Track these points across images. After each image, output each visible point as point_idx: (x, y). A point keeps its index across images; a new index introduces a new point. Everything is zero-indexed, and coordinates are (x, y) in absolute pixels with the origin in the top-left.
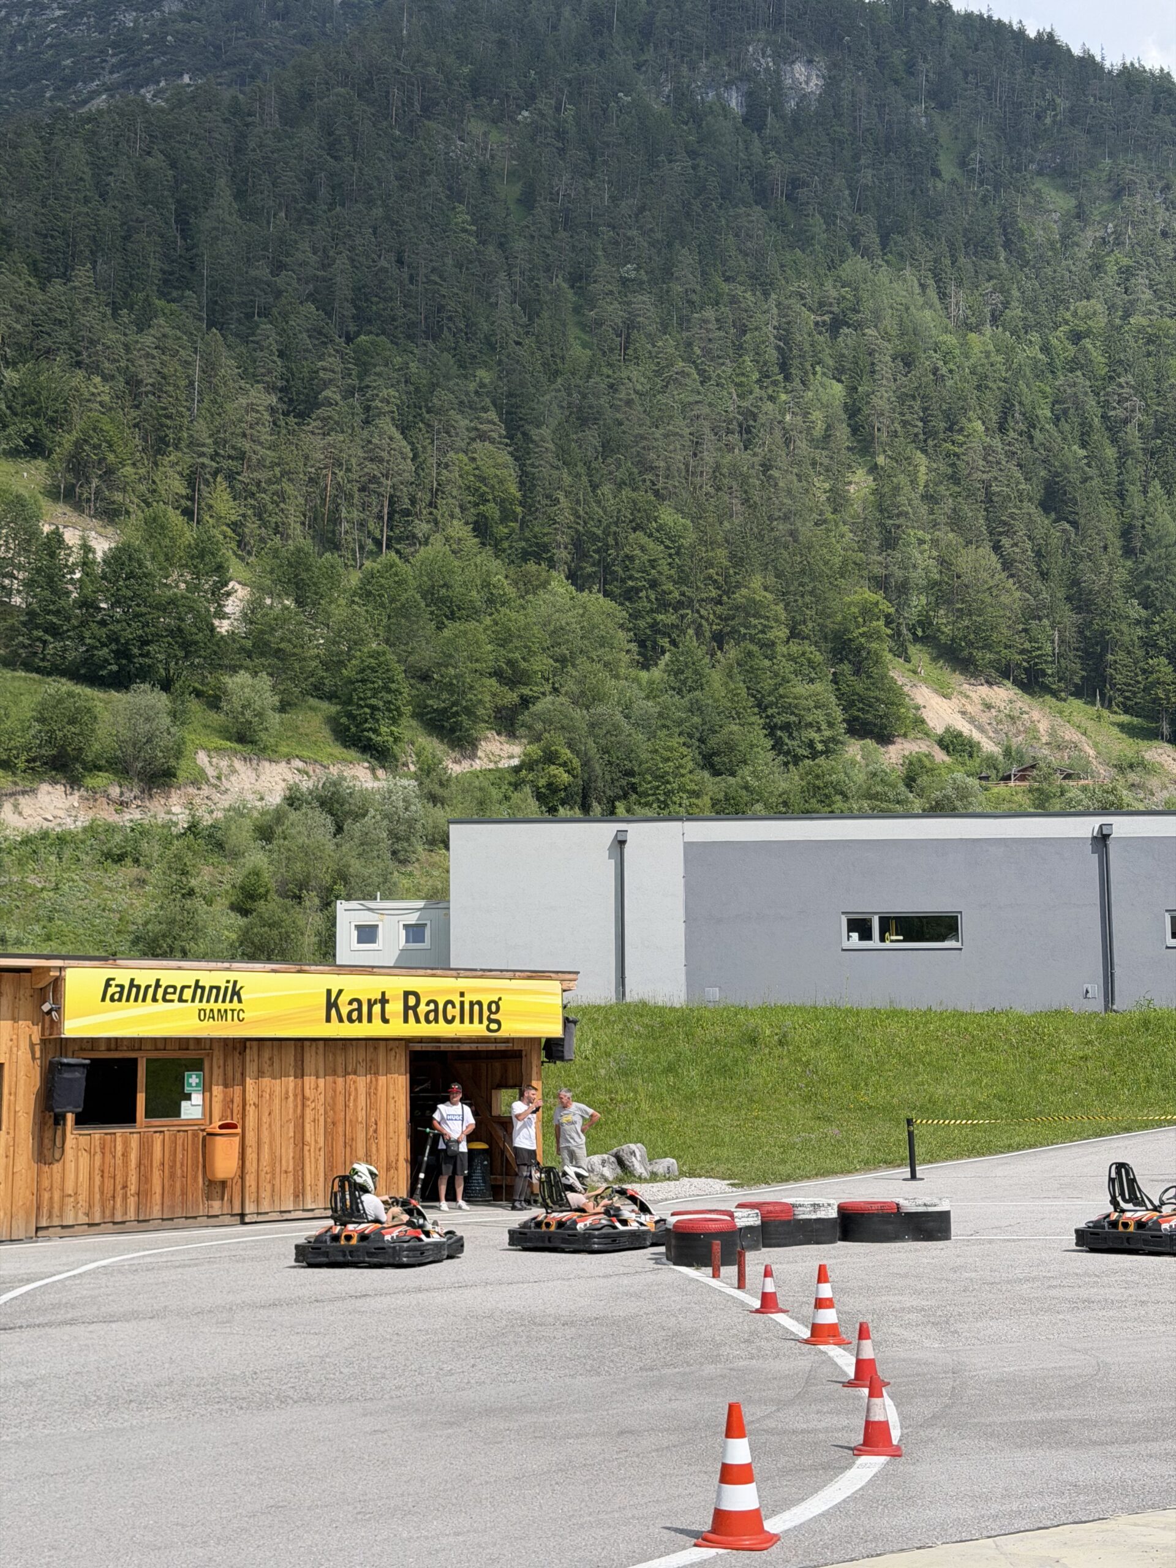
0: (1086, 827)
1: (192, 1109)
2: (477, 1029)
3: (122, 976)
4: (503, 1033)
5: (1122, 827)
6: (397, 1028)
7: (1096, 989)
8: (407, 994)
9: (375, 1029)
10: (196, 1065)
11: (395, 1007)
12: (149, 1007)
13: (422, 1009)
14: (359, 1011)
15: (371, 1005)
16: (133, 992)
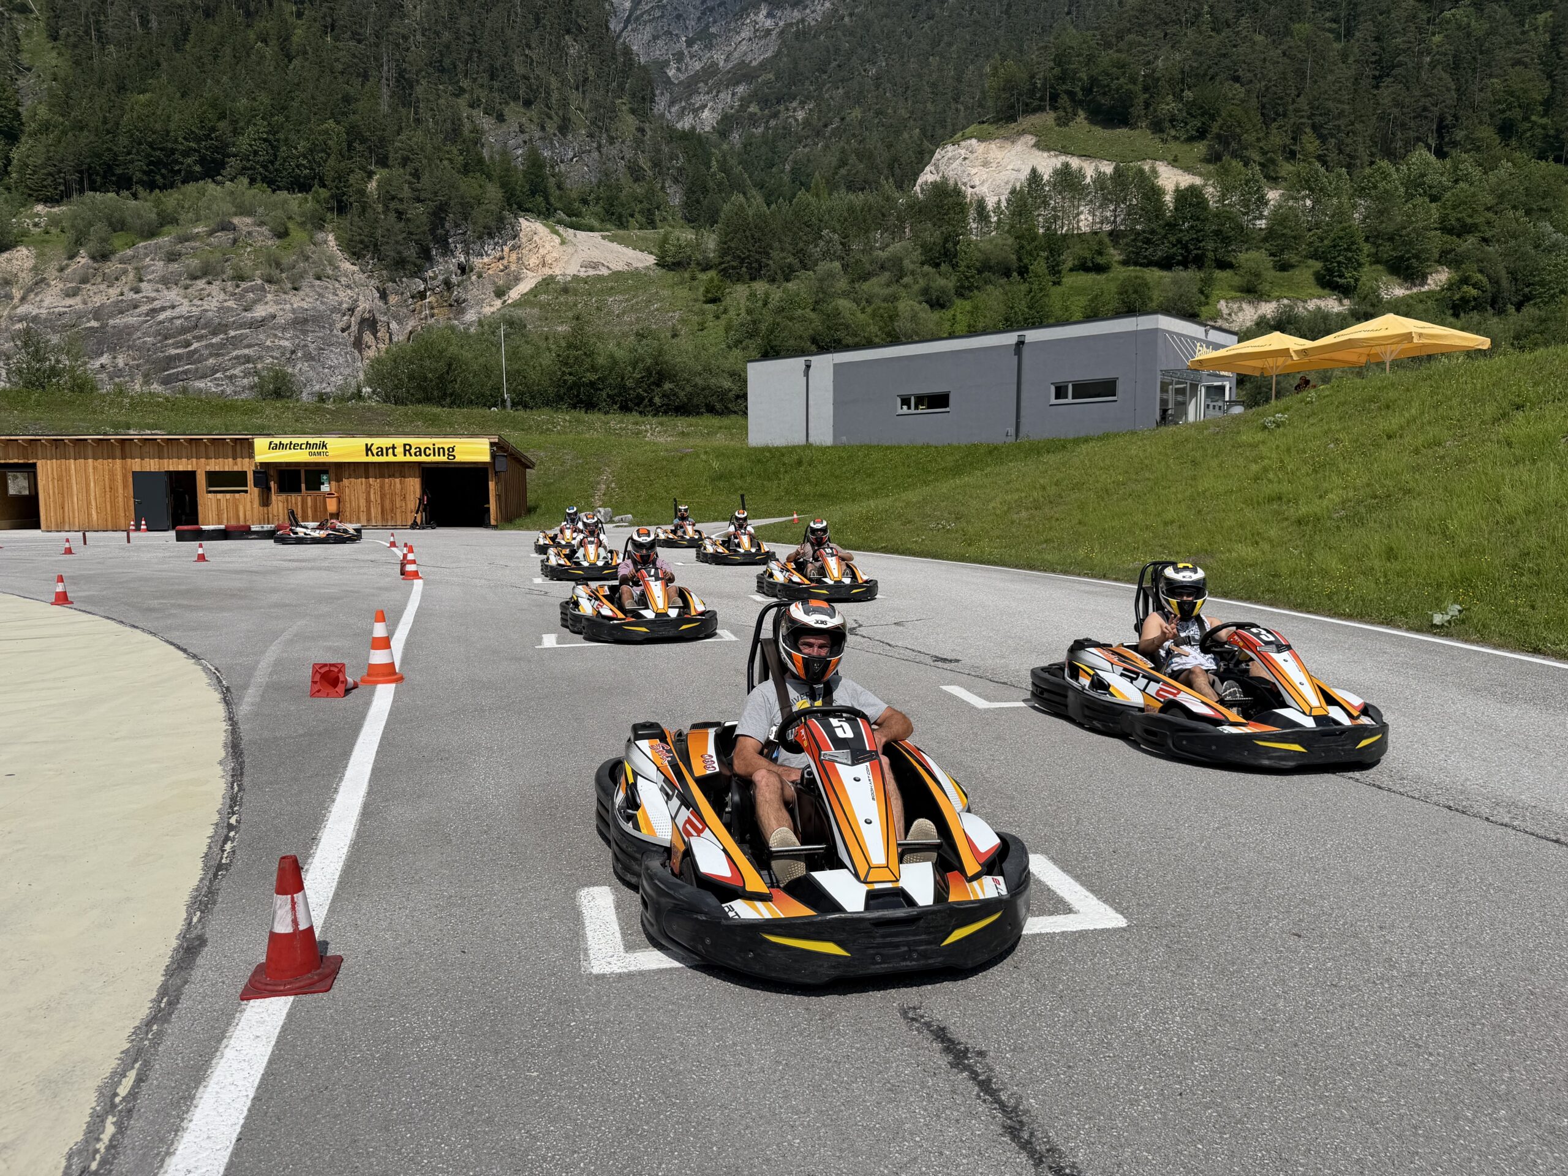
0: (1010, 339)
1: (325, 488)
2: (443, 458)
3: (276, 441)
4: (459, 458)
5: (1032, 336)
6: (400, 458)
7: (1012, 430)
8: (405, 445)
9: (391, 458)
10: (326, 472)
11: (399, 450)
12: (288, 451)
13: (413, 451)
14: (381, 451)
15: (387, 449)
16: (281, 446)
